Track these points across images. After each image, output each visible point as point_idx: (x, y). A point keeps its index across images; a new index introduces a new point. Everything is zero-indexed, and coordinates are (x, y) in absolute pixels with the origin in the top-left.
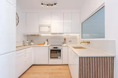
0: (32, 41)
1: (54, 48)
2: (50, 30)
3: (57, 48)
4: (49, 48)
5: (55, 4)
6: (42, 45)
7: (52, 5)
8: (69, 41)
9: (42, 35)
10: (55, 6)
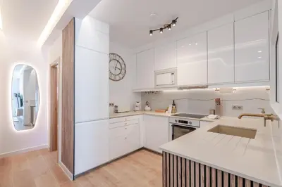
0: (147, 104)
1: (179, 121)
2: (176, 79)
3: (186, 122)
4: (169, 120)
5: (174, 22)
6: (162, 112)
7: (169, 26)
8: (234, 107)
9: (165, 91)
10: (174, 25)
